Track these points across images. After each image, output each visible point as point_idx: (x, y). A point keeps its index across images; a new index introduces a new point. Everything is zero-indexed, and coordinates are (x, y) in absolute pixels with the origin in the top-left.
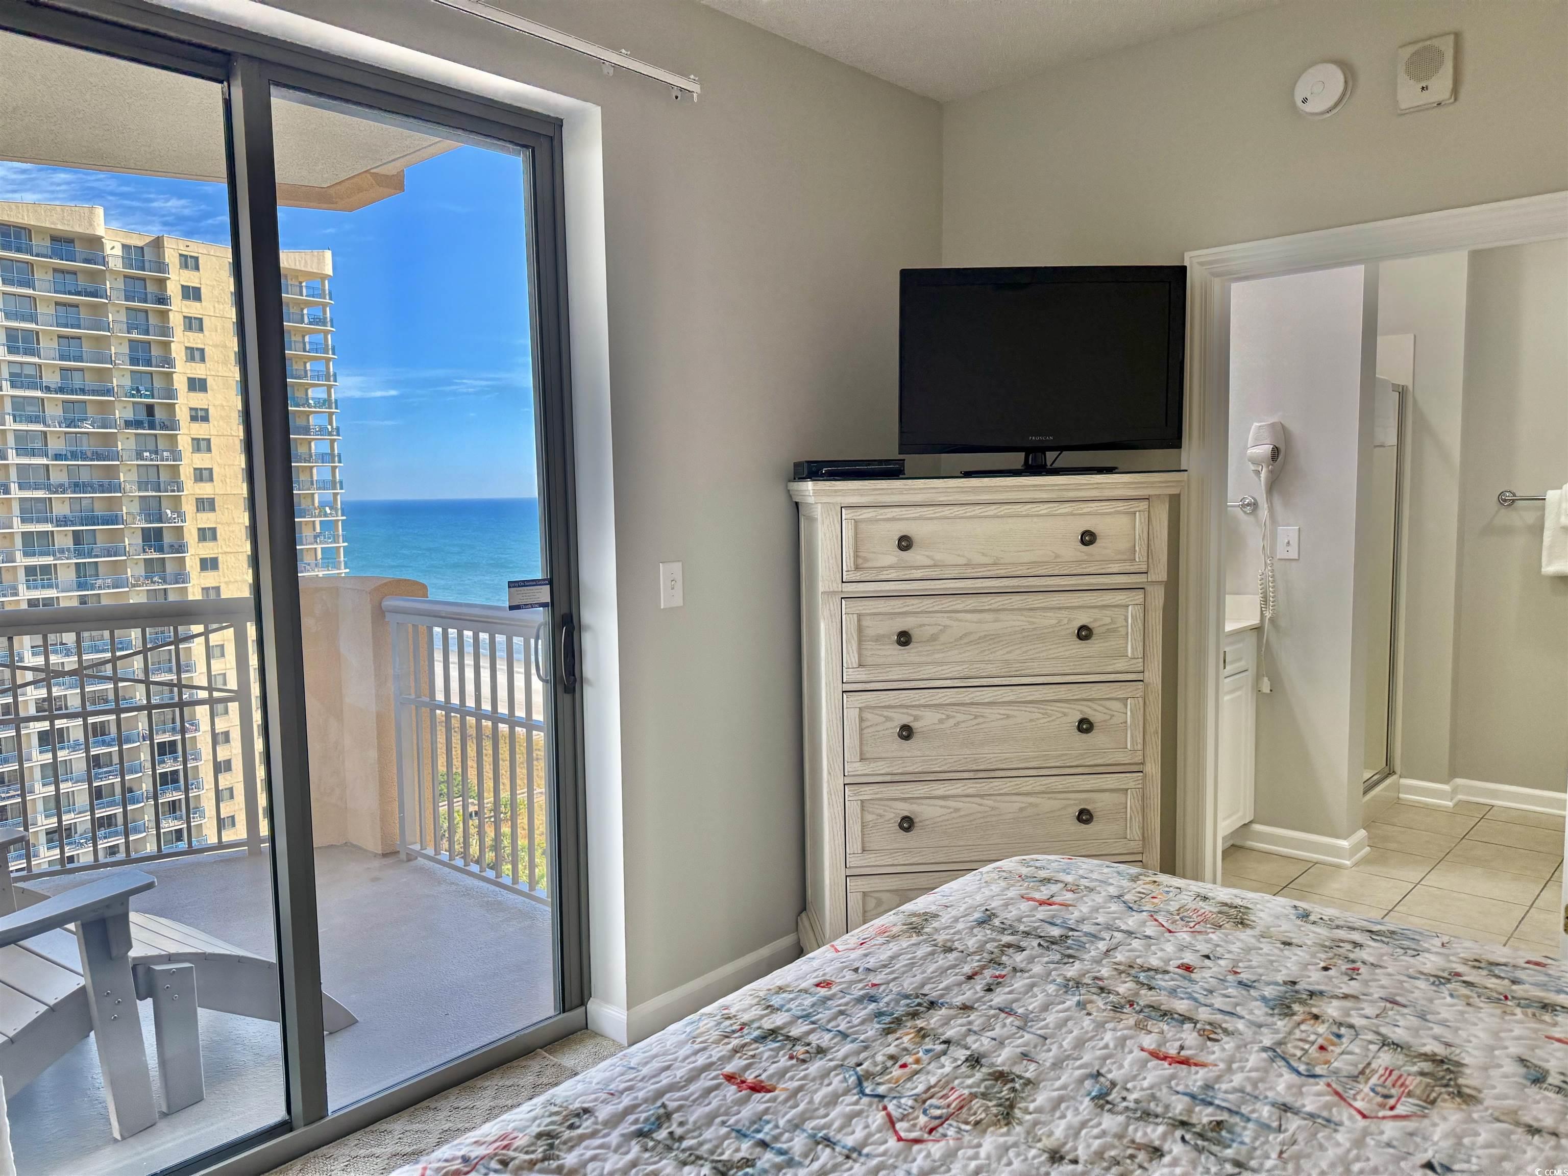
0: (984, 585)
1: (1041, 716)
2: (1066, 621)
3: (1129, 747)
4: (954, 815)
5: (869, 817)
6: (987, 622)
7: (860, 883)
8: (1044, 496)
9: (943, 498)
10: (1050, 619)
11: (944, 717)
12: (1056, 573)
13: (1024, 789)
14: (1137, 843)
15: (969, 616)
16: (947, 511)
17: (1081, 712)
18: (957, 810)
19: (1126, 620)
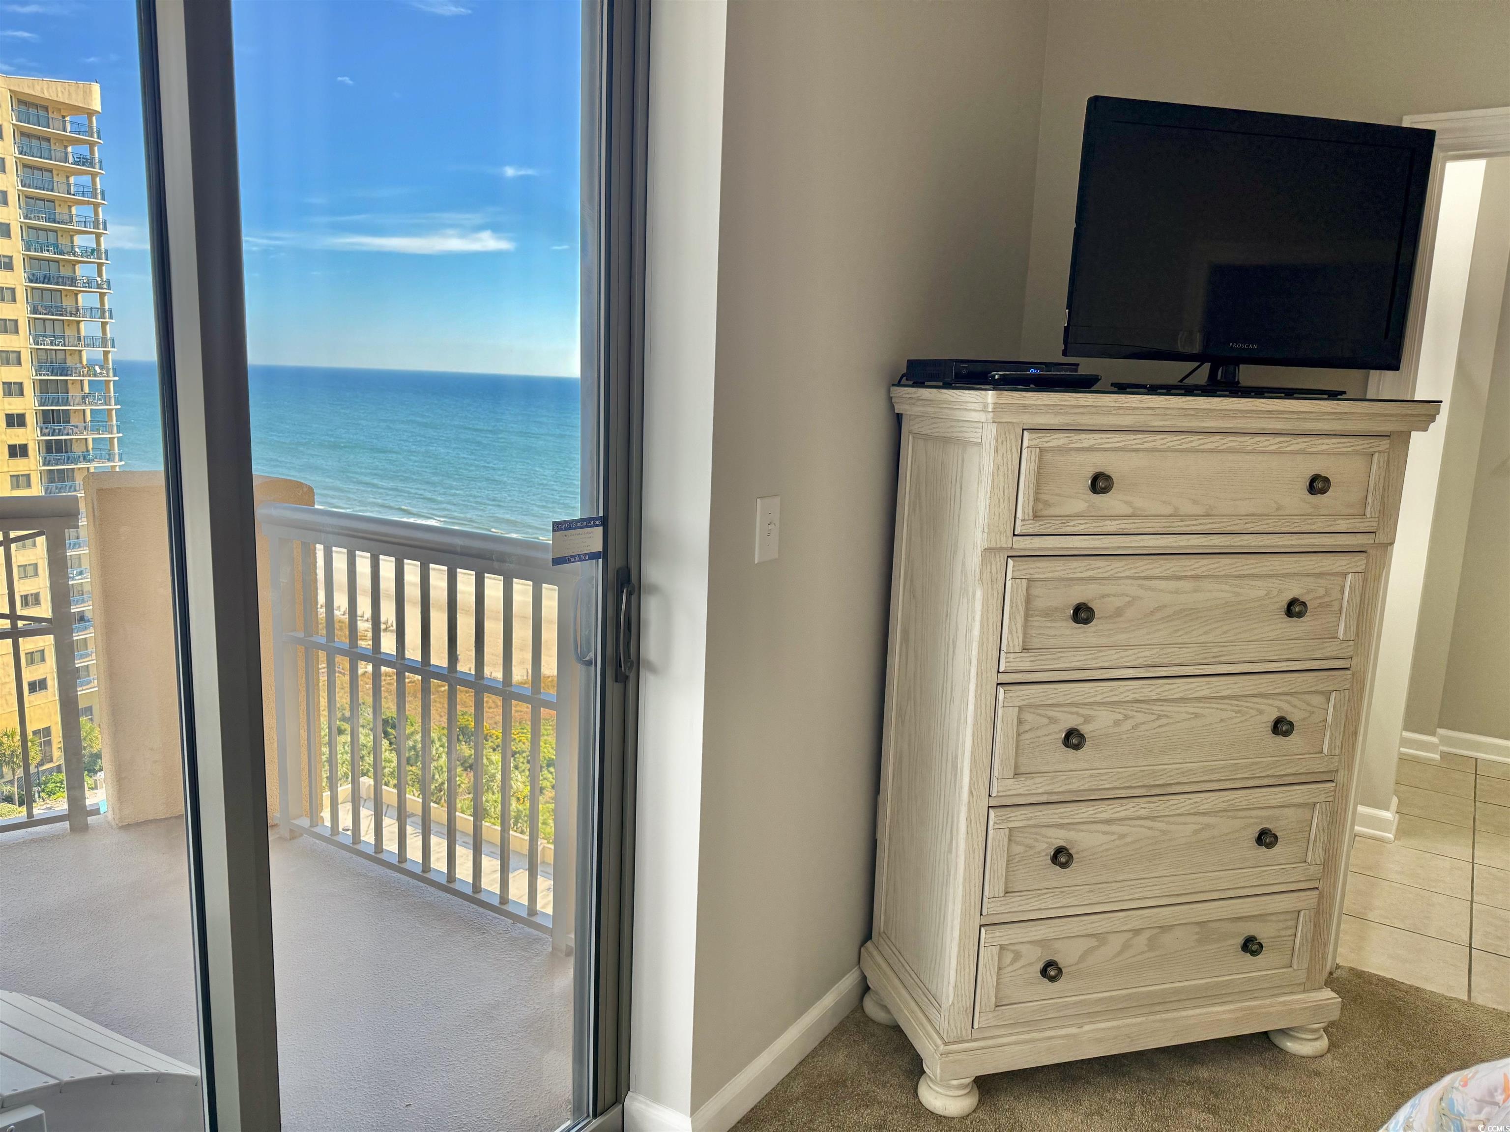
0: (1190, 544)
1: (1234, 714)
2: (1275, 593)
3: (1325, 751)
4: (1117, 842)
5: (1017, 849)
6: (1186, 592)
7: (998, 934)
8: (1278, 426)
9: (1157, 423)
10: (1255, 591)
11: (1121, 717)
12: (1277, 530)
13: (1203, 808)
14: (1317, 868)
15: (1163, 584)
16: (1159, 441)
17: (1279, 708)
18: (1122, 836)
19: (1342, 592)
